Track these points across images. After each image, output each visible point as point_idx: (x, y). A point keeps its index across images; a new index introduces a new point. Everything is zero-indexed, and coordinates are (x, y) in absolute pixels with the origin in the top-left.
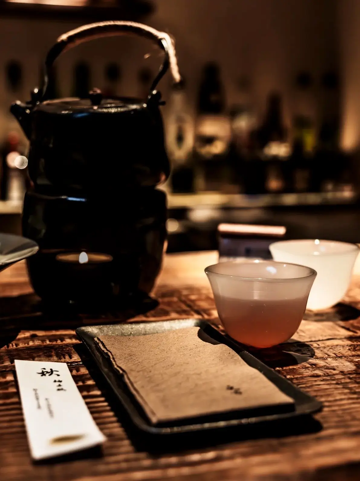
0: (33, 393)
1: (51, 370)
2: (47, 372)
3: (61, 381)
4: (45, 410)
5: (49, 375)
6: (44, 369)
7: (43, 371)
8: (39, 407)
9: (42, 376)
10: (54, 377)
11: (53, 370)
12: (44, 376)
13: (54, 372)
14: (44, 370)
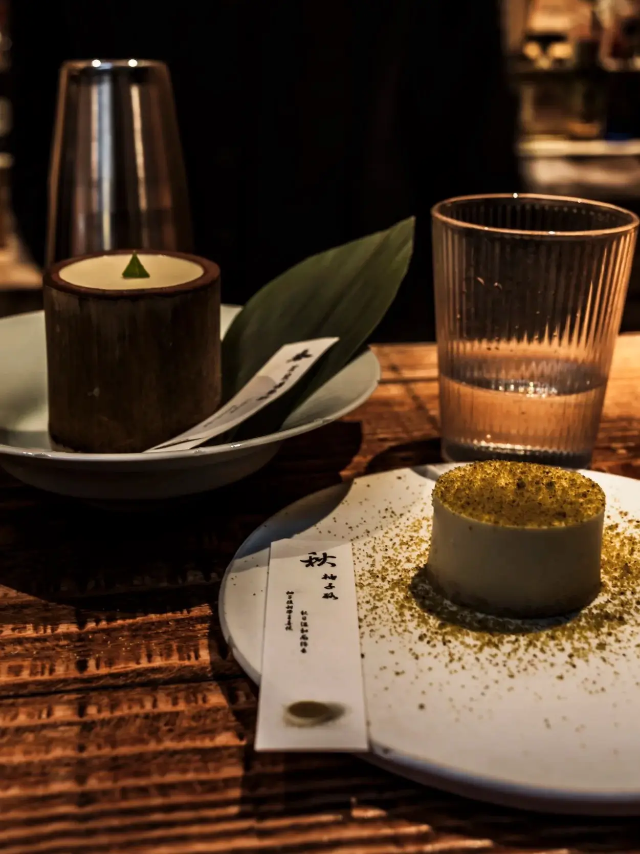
0: (286, 598)
1: (325, 554)
2: (317, 559)
3: (333, 578)
4: (296, 634)
5: (319, 565)
6: (314, 553)
7: (310, 557)
8: (289, 627)
9: (307, 566)
10: (326, 569)
11: (328, 555)
12: (310, 567)
13: (329, 560)
14: (313, 556)
